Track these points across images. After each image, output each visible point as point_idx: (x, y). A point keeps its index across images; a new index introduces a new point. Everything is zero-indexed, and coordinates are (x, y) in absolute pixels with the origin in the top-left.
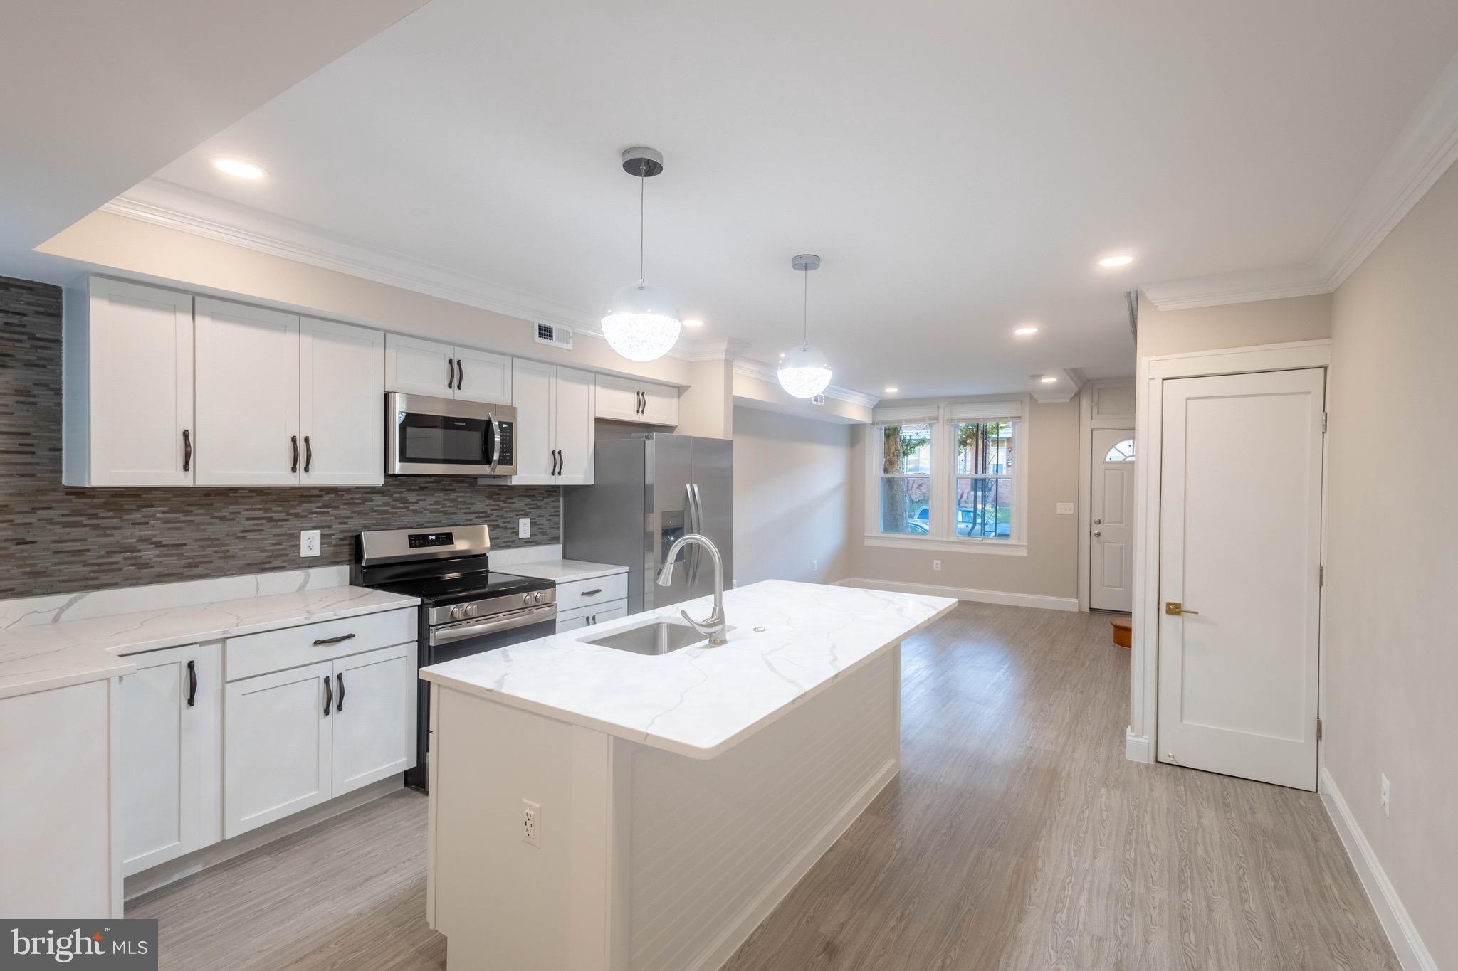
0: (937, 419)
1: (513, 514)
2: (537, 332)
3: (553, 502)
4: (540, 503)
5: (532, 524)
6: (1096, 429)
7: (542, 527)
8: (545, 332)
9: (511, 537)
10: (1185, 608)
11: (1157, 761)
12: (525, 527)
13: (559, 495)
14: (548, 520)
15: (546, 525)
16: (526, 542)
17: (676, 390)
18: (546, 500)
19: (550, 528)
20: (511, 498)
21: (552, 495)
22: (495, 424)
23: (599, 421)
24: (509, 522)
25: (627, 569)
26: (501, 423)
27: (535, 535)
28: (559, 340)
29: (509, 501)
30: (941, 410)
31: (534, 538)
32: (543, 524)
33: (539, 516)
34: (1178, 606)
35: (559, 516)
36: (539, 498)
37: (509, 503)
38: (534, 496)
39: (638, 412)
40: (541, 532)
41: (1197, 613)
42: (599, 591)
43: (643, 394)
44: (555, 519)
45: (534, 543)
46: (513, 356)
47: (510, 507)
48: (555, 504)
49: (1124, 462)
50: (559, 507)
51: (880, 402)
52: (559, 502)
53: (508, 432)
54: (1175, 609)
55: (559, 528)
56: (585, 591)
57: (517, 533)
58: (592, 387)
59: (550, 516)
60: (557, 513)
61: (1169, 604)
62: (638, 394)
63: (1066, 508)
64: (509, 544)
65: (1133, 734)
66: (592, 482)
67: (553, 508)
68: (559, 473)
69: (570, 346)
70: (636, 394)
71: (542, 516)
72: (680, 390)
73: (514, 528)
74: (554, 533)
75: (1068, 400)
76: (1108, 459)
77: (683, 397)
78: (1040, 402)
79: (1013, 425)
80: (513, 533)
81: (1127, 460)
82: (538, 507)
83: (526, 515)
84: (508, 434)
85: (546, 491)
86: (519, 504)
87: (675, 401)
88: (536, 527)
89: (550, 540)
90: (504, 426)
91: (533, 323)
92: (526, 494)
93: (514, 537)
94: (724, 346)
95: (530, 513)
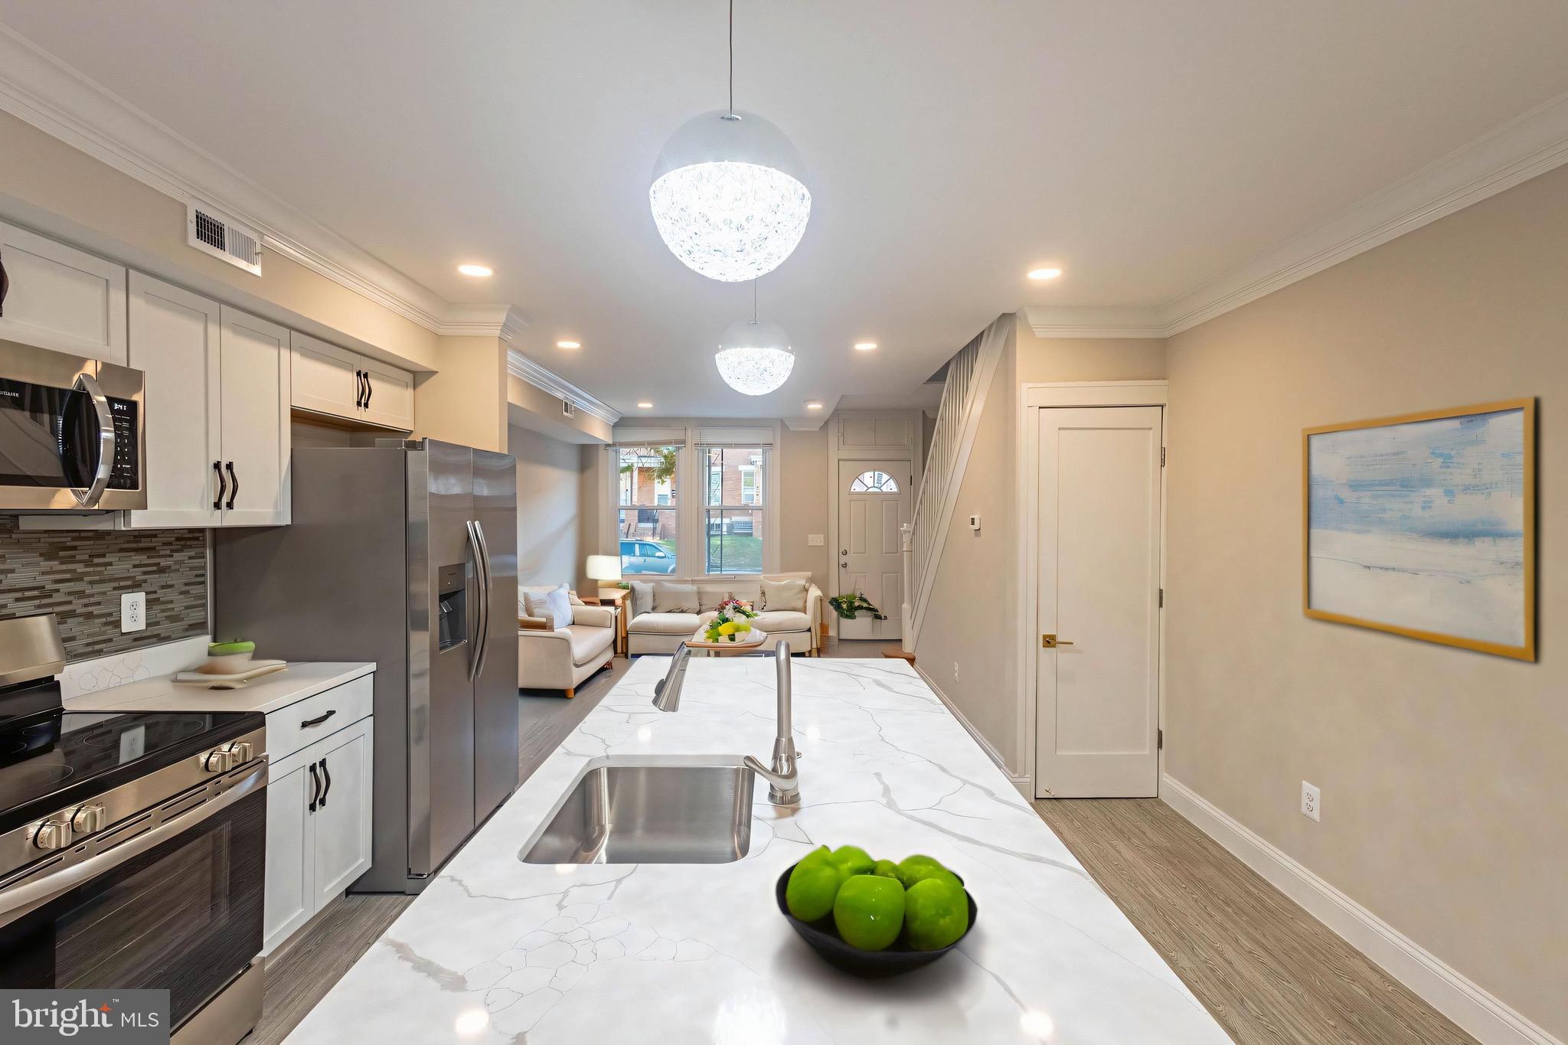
0: (684, 442)
1: (107, 587)
2: (192, 228)
3: (190, 558)
4: (164, 562)
5: (149, 603)
6: (843, 460)
7: (170, 606)
8: (210, 231)
9: (104, 633)
10: (1059, 639)
11: (1036, 798)
12: (133, 611)
13: (204, 546)
14: (182, 593)
15: (179, 603)
16: (135, 640)
17: (409, 377)
18: (177, 556)
19: (187, 608)
20: (104, 556)
21: (190, 547)
22: (99, 399)
23: (299, 417)
24: (99, 603)
25: (372, 666)
26: (111, 401)
27: (157, 623)
28: (236, 253)
29: (96, 560)
30: (689, 433)
31: (155, 630)
32: (171, 602)
33: (163, 587)
34: (1053, 637)
35: (203, 583)
36: (162, 553)
37: (98, 565)
38: (153, 549)
39: (359, 404)
40: (167, 617)
41: (1072, 643)
42: (331, 713)
43: (366, 376)
44: (196, 590)
45: (154, 640)
46: (128, 266)
47: (100, 573)
48: (196, 562)
49: (865, 493)
50: (204, 567)
51: (622, 419)
52: (204, 557)
53: (126, 421)
54: (1049, 641)
55: (204, 605)
56: (309, 719)
57: (117, 624)
58: (285, 353)
59: (186, 584)
60: (201, 579)
61: (1045, 637)
62: (359, 374)
63: (816, 540)
64: (97, 647)
65: (1016, 775)
66: (286, 520)
67: (192, 569)
68: (230, 505)
69: (256, 270)
70: (355, 374)
71: (171, 586)
72: (417, 377)
73: (110, 614)
74: (195, 616)
75: (818, 429)
76: (852, 490)
77: (424, 387)
78: (791, 429)
79: (764, 453)
80: (106, 624)
81: (870, 490)
82: (162, 570)
83: (135, 587)
84: (125, 425)
85: (178, 539)
86: (121, 566)
87: (410, 392)
88: (157, 608)
89: (186, 630)
90: (116, 407)
91: (184, 207)
92: (134, 545)
93: (110, 632)
94: (502, 317)
95: (145, 581)
